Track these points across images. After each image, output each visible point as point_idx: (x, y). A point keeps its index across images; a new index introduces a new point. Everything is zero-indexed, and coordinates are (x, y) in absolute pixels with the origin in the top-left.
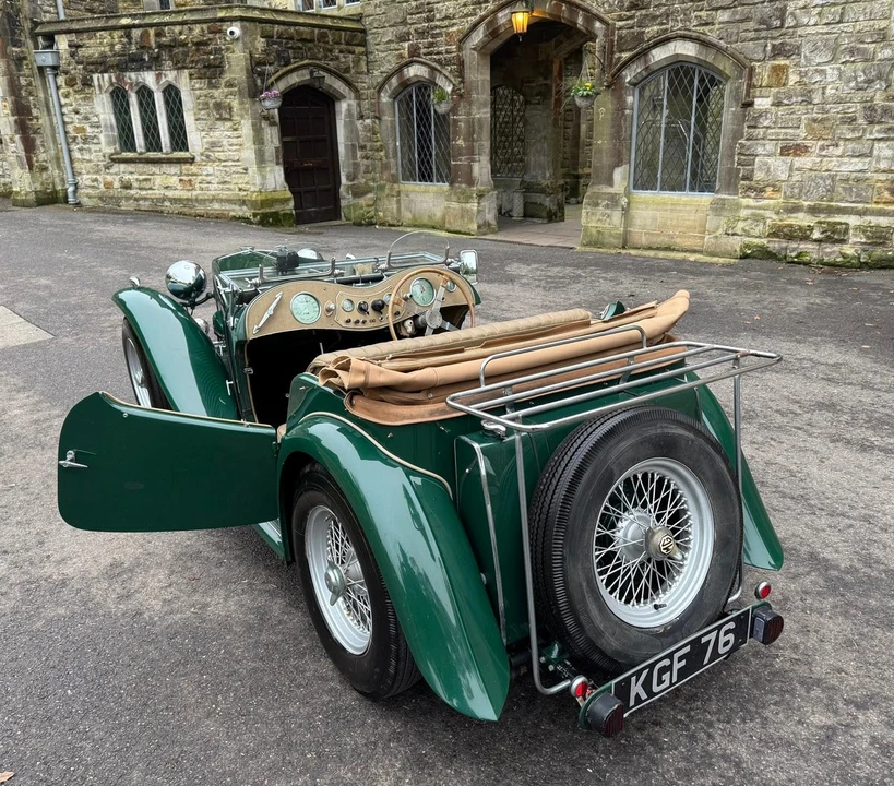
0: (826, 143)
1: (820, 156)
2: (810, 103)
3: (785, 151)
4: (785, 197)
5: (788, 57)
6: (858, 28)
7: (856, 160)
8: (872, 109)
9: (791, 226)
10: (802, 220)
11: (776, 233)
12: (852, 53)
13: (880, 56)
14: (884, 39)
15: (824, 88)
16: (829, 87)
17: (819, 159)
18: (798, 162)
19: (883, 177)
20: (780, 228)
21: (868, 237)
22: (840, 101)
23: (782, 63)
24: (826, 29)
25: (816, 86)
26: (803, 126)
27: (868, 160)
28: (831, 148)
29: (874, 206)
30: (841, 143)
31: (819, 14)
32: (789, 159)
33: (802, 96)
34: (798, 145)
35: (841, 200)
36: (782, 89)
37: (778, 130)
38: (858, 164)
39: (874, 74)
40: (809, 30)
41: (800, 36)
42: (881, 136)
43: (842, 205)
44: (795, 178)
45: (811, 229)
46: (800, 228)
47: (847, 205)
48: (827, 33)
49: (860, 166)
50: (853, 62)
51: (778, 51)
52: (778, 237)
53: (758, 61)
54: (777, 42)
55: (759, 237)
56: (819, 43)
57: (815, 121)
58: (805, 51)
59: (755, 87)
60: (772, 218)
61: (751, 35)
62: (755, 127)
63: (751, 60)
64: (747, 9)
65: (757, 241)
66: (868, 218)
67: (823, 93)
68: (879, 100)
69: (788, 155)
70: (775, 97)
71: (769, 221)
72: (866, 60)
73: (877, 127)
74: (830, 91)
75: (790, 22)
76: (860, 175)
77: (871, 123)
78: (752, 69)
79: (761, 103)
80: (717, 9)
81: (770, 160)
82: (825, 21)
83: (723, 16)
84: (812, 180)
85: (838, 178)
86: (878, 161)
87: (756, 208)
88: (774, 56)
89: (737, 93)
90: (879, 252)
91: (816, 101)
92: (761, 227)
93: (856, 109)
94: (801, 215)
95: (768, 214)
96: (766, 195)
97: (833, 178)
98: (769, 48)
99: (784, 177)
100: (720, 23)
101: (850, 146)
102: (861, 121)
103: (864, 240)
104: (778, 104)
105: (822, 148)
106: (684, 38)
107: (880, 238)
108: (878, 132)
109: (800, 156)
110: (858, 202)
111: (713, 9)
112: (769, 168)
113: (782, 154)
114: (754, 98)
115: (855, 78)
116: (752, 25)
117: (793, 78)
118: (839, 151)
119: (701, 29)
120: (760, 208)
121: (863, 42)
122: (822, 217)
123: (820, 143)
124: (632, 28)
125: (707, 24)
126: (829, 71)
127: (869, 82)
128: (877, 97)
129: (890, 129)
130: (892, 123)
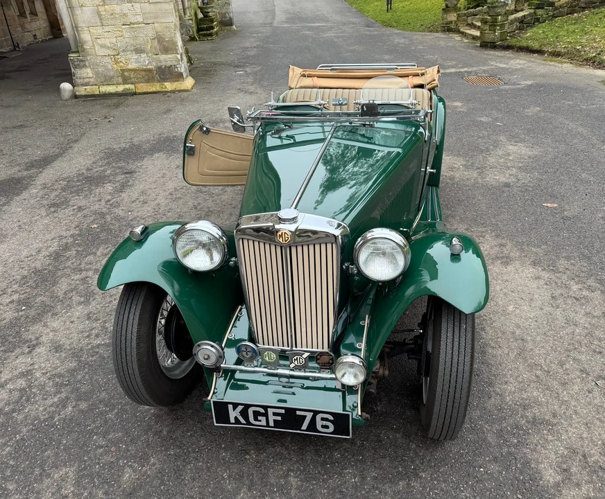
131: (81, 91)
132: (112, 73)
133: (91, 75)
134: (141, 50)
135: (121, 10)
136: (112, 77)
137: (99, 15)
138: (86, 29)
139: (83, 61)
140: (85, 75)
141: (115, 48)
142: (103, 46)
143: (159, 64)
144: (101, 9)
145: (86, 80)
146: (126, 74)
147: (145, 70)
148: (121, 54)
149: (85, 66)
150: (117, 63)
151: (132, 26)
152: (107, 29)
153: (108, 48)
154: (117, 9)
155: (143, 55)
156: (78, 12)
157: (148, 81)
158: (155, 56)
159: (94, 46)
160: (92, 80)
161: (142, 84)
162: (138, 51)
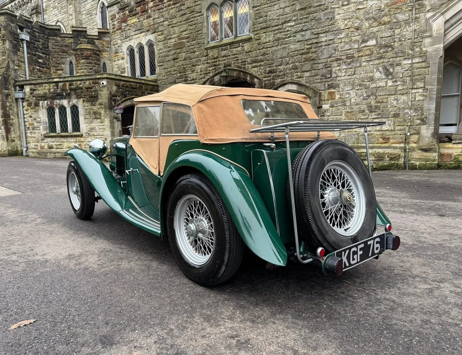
0: (354, 120)
2: (345, 105)
5: (334, 89)
6: (361, 76)
8: (371, 106)
12: (360, 85)
13: (371, 86)
14: (372, 80)
15: (350, 100)
16: (352, 99)
19: (378, 133)
21: (376, 158)
22: (357, 104)
23: (332, 91)
24: (349, 77)
25: (347, 99)
26: (343, 115)
29: (377, 145)
30: (360, 120)
31: (345, 72)
33: (342, 103)
35: (362, 143)
36: (333, 101)
37: (333, 117)
39: (370, 93)
40: (342, 78)
41: (339, 81)
42: (376, 117)
43: (363, 145)
44: (342, 136)
48: (349, 79)
50: (361, 89)
51: (330, 86)
53: (323, 90)
54: (330, 83)
56: (347, 83)
57: (348, 112)
58: (341, 86)
59: (322, 100)
61: (319, 81)
62: (324, 116)
63: (320, 90)
64: (316, 71)
66: (375, 150)
67: (350, 101)
68: (373, 103)
70: (331, 103)
72: (366, 88)
73: (374, 114)
74: (353, 101)
75: (334, 75)
76: (369, 133)
77: (371, 112)
78: (320, 94)
79: (326, 106)
80: (304, 72)
82: (348, 74)
83: (308, 74)
84: (349, 136)
85: (360, 134)
88: (329, 88)
89: (314, 103)
90: (381, 163)
91: (348, 105)
93: (364, 107)
97: (358, 134)
98: (327, 86)
100: (306, 77)
102: (367, 112)
103: (374, 159)
104: (332, 106)
106: (291, 83)
107: (381, 157)
108: (374, 115)
110: (370, 144)
111: (302, 72)
114: (322, 105)
115: (363, 95)
116: (318, 77)
117: (337, 96)
119: (298, 80)
121: (364, 82)
124: (270, 80)
126: (352, 93)
127: (369, 96)
129: (379, 114)
130: (379, 112)
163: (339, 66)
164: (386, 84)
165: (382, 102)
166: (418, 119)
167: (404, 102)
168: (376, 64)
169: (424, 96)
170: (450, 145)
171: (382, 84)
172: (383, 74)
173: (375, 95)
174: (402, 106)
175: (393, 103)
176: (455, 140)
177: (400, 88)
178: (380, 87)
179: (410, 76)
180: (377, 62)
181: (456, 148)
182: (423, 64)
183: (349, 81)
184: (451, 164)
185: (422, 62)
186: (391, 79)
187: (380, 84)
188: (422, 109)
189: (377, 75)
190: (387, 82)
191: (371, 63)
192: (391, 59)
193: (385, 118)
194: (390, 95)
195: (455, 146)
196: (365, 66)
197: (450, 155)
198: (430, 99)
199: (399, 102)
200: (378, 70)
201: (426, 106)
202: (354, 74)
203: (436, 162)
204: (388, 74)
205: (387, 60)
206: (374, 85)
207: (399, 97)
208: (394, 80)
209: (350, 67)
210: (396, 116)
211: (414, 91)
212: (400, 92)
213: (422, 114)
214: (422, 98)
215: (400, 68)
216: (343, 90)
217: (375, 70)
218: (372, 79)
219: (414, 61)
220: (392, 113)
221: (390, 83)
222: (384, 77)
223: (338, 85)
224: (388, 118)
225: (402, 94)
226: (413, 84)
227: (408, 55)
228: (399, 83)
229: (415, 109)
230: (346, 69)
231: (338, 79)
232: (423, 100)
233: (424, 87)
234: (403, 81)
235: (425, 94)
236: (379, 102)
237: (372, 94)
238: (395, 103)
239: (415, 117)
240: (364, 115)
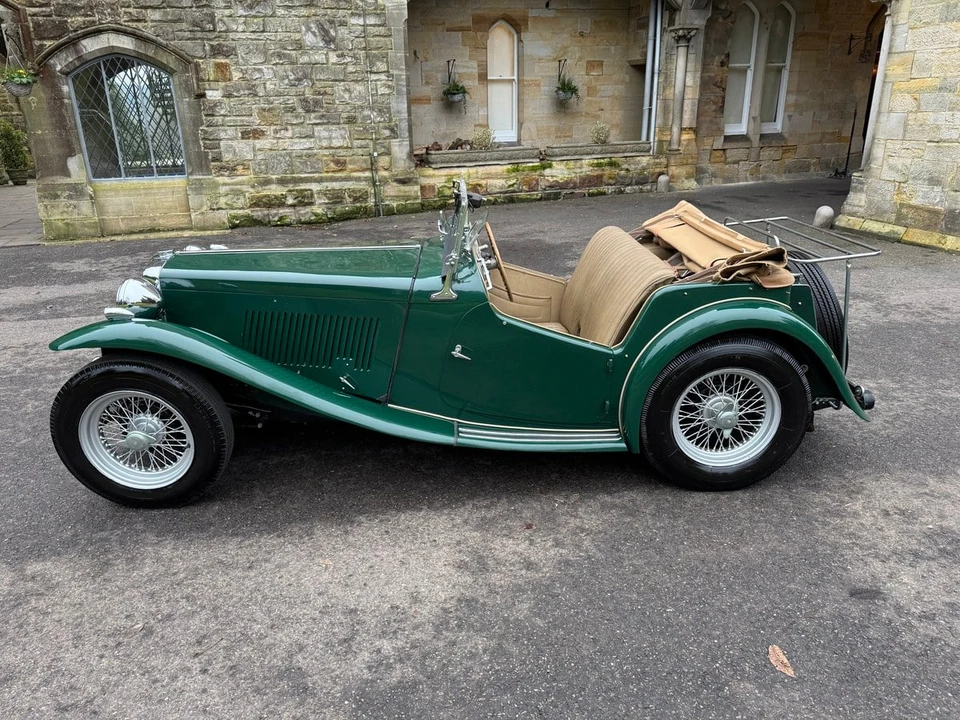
0: (278, 127)
1: (275, 138)
2: (256, 95)
3: (245, 135)
4: (255, 173)
5: (227, 57)
6: (279, 38)
7: (304, 140)
8: (305, 100)
9: (268, 196)
10: (275, 190)
11: (257, 203)
12: (279, 56)
13: (301, 61)
14: (300, 48)
15: (264, 84)
16: (268, 83)
17: (275, 141)
18: (259, 143)
19: (326, 152)
20: (260, 199)
21: (329, 199)
22: (279, 95)
23: (223, 61)
24: (253, 36)
25: (257, 82)
26: (255, 114)
27: (312, 140)
28: (282, 132)
29: (326, 174)
30: (289, 127)
31: (245, 23)
32: (251, 141)
33: (248, 89)
34: (255, 130)
35: (300, 172)
36: (228, 83)
37: (234, 118)
38: (307, 143)
39: (300, 74)
40: (239, 35)
41: (233, 40)
42: (318, 121)
43: (303, 176)
44: (259, 157)
45: (285, 197)
46: (276, 197)
47: (306, 175)
48: (255, 39)
49: (308, 145)
50: (282, 64)
51: (217, 51)
52: (259, 206)
53: (201, 58)
54: (215, 43)
55: (242, 208)
56: (251, 47)
57: (264, 110)
58: (241, 52)
59: (203, 80)
60: (250, 192)
61: (187, 34)
62: (213, 115)
63: (194, 57)
64: (177, 11)
65: (241, 212)
66: (325, 184)
67: (265, 88)
68: (309, 94)
69: (249, 138)
70: (225, 88)
71: (247, 194)
72: (292, 63)
73: (313, 115)
74: (269, 86)
75: (220, 27)
76: (309, 151)
77: (308, 111)
78: (197, 66)
79: (214, 95)
80: (146, 8)
81: (234, 143)
82: (251, 29)
83: (157, 15)
84: (274, 158)
85: (294, 155)
86: (320, 141)
87: (232, 184)
88: (214, 56)
89: (187, 85)
90: (339, 208)
91: (261, 94)
92: (242, 200)
93: (293, 101)
94: (273, 187)
95: (244, 188)
96: (238, 173)
97: (290, 155)
98: (207, 48)
99: (250, 156)
100: (152, 21)
101: (297, 129)
102: (300, 110)
103: (327, 201)
104: (229, 96)
105: (276, 132)
106: (117, 31)
107: (338, 198)
108: (315, 118)
109: (258, 138)
110: (314, 173)
111: (142, 7)
112: (235, 150)
113: (243, 138)
114: (205, 89)
115: (288, 77)
116: (184, 26)
117: (236, 75)
118: (289, 134)
119: (134, 25)
120: (236, 184)
121: (286, 49)
122: (291, 187)
123: (273, 128)
124: (50, 16)
125: (139, 21)
126: (265, 71)
127: (299, 80)
128: (307, 92)
129: (323, 116)
130: (323, 111)
131: (843, 221)
132: (887, 206)
133: (863, 203)
134: (938, 181)
135: (935, 120)
136: (885, 212)
137: (906, 125)
138: (882, 142)
139: (862, 183)
140: (856, 202)
141: (906, 172)
142: (891, 168)
143: (954, 206)
144: (912, 116)
145: (856, 209)
146: (904, 211)
147: (929, 211)
148: (910, 182)
149: (861, 190)
150: (900, 192)
151: (940, 144)
152: (907, 144)
153: (897, 171)
154: (930, 117)
155: (937, 189)
156: (883, 119)
157: (927, 227)
158: (953, 193)
159: (882, 166)
160: (861, 210)
161: (917, 231)
162: (933, 181)
163: (230, 8)
164: (327, 60)
165: (325, 93)
166: (386, 128)
167: (360, 97)
168: (304, 16)
169: (389, 87)
170: (430, 172)
171: (319, 57)
172: (319, 39)
173: (311, 79)
174: (359, 103)
175: (343, 97)
176: (436, 163)
177: (351, 68)
178: (317, 64)
179: (365, 49)
180: (304, 12)
181: (439, 176)
182: (382, 30)
183: (257, 45)
184: (435, 202)
185: (380, 26)
186: (335, 51)
187: (316, 57)
188: (389, 109)
189: (309, 39)
190: (327, 54)
191: (293, 12)
192: (329, 11)
193: (334, 124)
194: (336, 81)
195: (436, 172)
196: (283, 16)
197: (432, 187)
198: (399, 93)
199: (353, 95)
200: (309, 29)
201: (393, 105)
202: (263, 31)
203: (419, 201)
204: (329, 40)
205: (323, 12)
206: (305, 59)
207: (352, 86)
208: (340, 52)
209: (253, 13)
210: (351, 120)
211: (374, 77)
212: (351, 77)
213: (390, 120)
214: (387, 91)
215: (346, 32)
216: (246, 62)
217: (303, 28)
218: (299, 46)
219: (368, 22)
220: (344, 115)
221: (333, 58)
222: (321, 45)
223: (234, 49)
224: (339, 124)
225: (357, 81)
226: (372, 64)
227: (357, 9)
228: (349, 59)
229: (380, 111)
230: (246, 16)
231: (231, 35)
232: (389, 95)
233: (388, 71)
234: (354, 56)
235: (390, 83)
236: (319, 94)
237: (306, 76)
238: (347, 96)
239: (381, 125)
240: (296, 117)
